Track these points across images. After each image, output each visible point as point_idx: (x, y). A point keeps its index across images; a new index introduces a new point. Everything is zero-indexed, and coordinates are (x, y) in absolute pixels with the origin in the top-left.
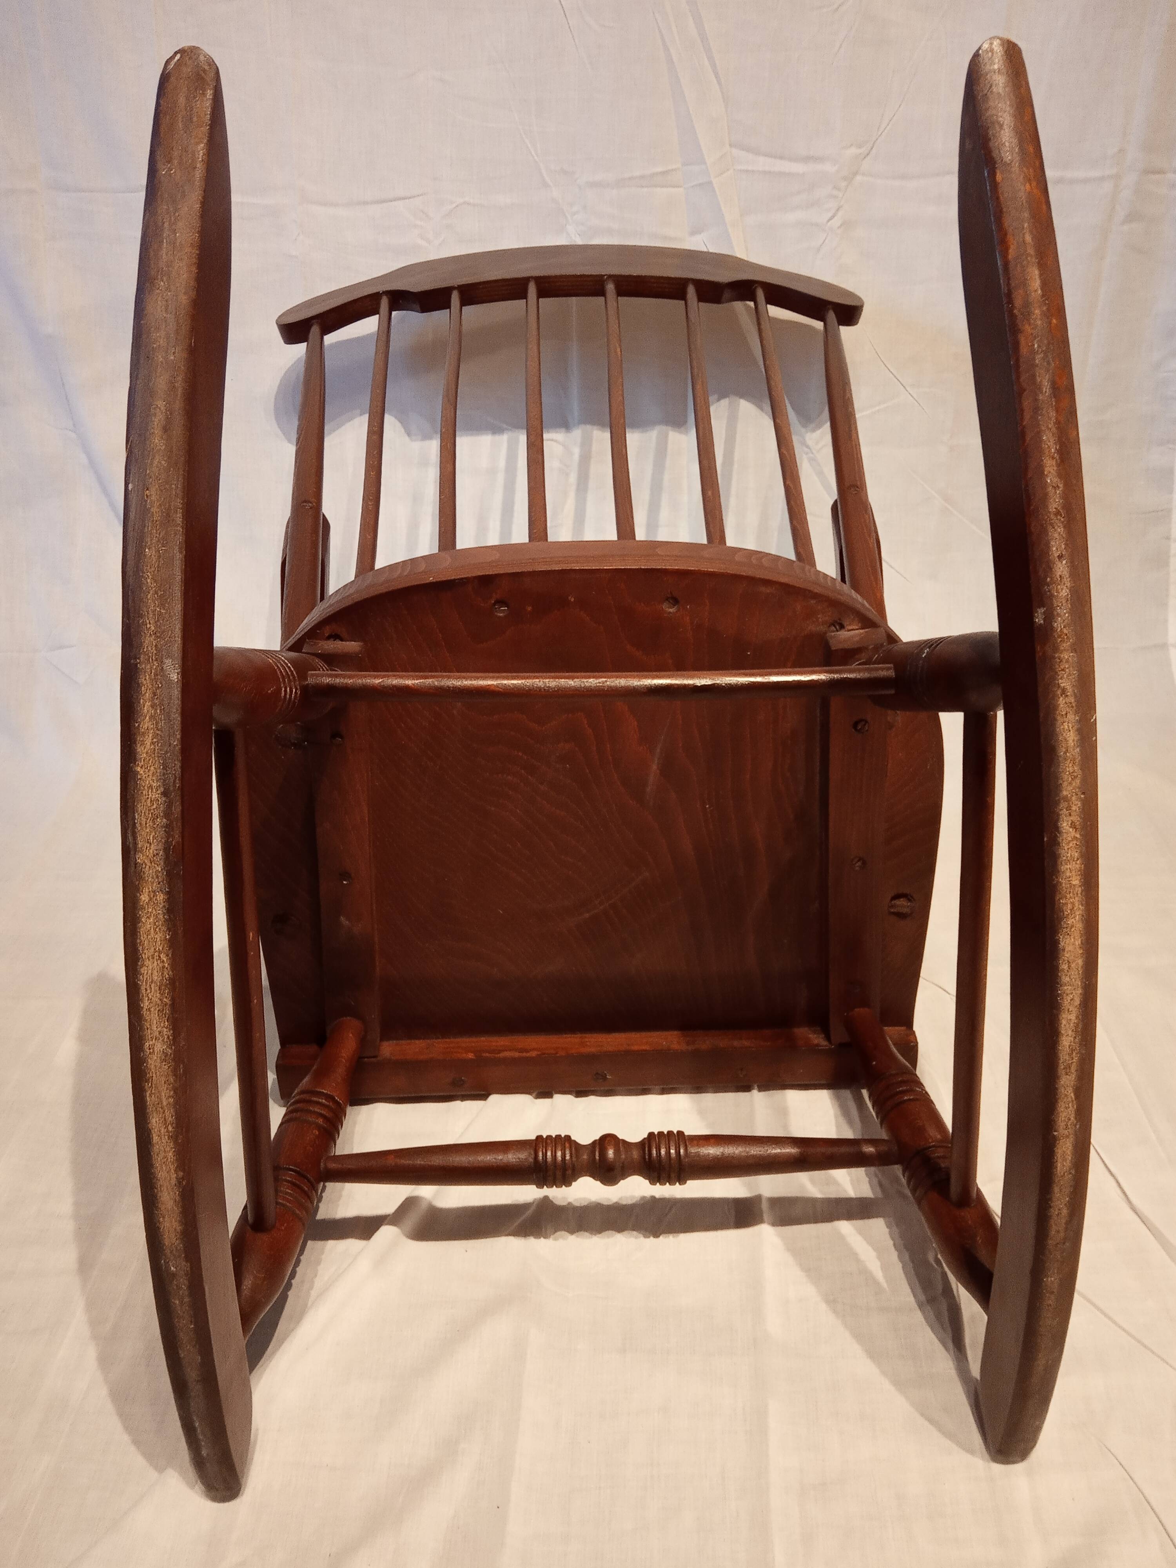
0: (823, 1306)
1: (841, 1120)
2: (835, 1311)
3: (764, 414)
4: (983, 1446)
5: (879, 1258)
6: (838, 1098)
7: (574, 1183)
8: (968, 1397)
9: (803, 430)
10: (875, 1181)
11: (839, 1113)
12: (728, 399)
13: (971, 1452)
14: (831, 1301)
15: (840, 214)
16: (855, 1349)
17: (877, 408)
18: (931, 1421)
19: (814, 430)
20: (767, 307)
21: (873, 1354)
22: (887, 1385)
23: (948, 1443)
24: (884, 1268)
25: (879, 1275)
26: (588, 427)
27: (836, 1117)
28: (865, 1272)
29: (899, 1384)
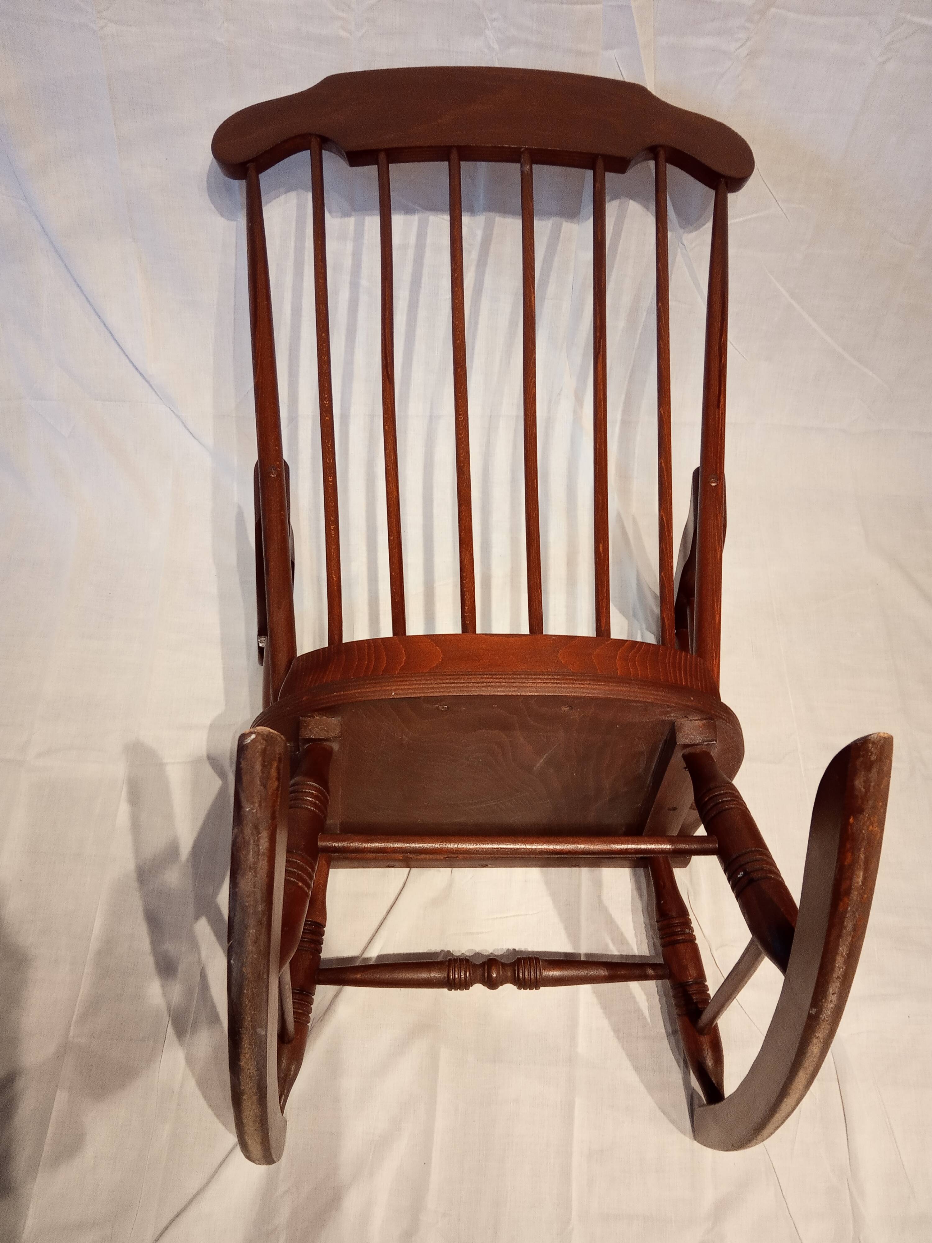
0: (611, 1034)
1: (636, 894)
2: (618, 1038)
3: (649, 213)
4: (691, 1129)
5: (647, 1000)
6: (635, 875)
7: (471, 988)
8: (687, 1098)
9: (681, 231)
10: (651, 943)
11: (634, 887)
12: (619, 200)
13: (683, 1132)
14: (616, 1031)
15: (748, 44)
16: (627, 1064)
17: (750, 217)
18: (664, 1113)
19: (691, 231)
20: (666, 165)
21: (637, 1069)
22: (642, 1088)
23: (671, 1126)
24: (650, 1008)
25: (646, 1013)
26: (492, 215)
27: (632, 890)
28: (638, 1010)
29: (650, 1088)
